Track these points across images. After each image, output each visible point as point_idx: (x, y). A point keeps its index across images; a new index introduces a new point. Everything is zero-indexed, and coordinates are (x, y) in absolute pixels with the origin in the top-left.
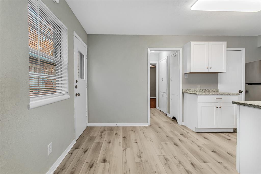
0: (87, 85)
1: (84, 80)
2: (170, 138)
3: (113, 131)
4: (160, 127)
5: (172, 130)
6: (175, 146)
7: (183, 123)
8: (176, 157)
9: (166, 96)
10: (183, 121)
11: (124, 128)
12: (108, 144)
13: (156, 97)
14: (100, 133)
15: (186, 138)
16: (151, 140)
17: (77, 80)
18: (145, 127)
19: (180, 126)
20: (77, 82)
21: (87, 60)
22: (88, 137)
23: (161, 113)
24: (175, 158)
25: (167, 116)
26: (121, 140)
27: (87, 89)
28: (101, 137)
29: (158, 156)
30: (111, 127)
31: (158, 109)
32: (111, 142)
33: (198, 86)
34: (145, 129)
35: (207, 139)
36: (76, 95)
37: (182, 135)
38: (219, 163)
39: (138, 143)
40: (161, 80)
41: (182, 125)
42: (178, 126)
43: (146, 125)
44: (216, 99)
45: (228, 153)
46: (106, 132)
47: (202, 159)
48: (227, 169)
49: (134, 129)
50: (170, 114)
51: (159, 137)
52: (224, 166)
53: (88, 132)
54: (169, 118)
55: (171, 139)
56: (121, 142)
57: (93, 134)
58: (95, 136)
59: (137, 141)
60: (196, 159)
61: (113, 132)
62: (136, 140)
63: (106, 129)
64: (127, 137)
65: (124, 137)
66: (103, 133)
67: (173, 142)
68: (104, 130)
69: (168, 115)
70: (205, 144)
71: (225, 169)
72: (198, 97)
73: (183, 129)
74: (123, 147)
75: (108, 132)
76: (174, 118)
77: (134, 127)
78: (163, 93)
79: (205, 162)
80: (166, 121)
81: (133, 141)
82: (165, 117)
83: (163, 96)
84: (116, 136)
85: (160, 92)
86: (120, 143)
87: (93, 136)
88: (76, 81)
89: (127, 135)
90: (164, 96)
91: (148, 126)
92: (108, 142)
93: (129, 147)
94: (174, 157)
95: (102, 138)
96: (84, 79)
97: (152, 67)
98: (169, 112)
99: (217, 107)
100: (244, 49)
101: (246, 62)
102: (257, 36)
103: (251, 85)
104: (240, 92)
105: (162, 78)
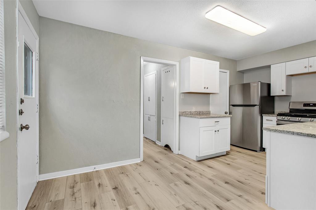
0: (38, 107)
1: (33, 98)
2: (175, 174)
3: (92, 182)
4: (156, 162)
5: (172, 163)
6: (187, 185)
7: (179, 151)
8: (197, 203)
9: (154, 119)
10: (179, 150)
11: (107, 171)
12: (93, 208)
14: (69, 191)
15: (192, 171)
16: (156, 184)
17: (21, 99)
18: (137, 164)
19: (177, 155)
20: (22, 101)
21: (37, 62)
22: (47, 204)
23: (147, 140)
24: (197, 205)
25: (156, 144)
26: (112, 194)
27: (38, 114)
28: (75, 198)
29: (176, 207)
30: (86, 174)
32: (97, 202)
33: (193, 107)
34: (139, 167)
35: (211, 168)
36: (21, 128)
37: (185, 167)
38: (239, 196)
39: (141, 193)
41: (178, 154)
42: (174, 155)
43: (138, 161)
44: (215, 122)
45: (239, 181)
46: (81, 186)
47: (223, 197)
48: (251, 203)
49: (123, 170)
50: (160, 141)
51: (162, 176)
52: (246, 200)
53: (44, 194)
54: (161, 147)
55: (178, 176)
56: (115, 198)
57: (56, 195)
58: (61, 197)
59: (138, 190)
60: (218, 199)
61: (94, 183)
62: (135, 189)
63: (78, 179)
64: (120, 188)
65: (115, 188)
66: (75, 189)
67: (182, 180)
68: (75, 182)
69: (158, 143)
70: (214, 175)
71: (249, 203)
73: (183, 160)
74: (121, 207)
75: (84, 183)
76: (167, 146)
77: (122, 168)
78: (149, 116)
79: (228, 201)
80: (159, 152)
81: (132, 192)
82: (155, 145)
83: (149, 120)
84: (101, 188)
85: (145, 115)
86: (113, 201)
87: (56, 199)
88: (20, 101)
89: (118, 184)
90: (151, 119)
91: (140, 162)
92: (91, 206)
93: (131, 205)
94: (195, 202)
95: (77, 199)
96: (34, 96)
98: (159, 139)
99: (216, 131)
100: (228, 72)
101: (229, 84)
102: (237, 61)
103: (234, 106)
104: (226, 113)
105: (149, 98)
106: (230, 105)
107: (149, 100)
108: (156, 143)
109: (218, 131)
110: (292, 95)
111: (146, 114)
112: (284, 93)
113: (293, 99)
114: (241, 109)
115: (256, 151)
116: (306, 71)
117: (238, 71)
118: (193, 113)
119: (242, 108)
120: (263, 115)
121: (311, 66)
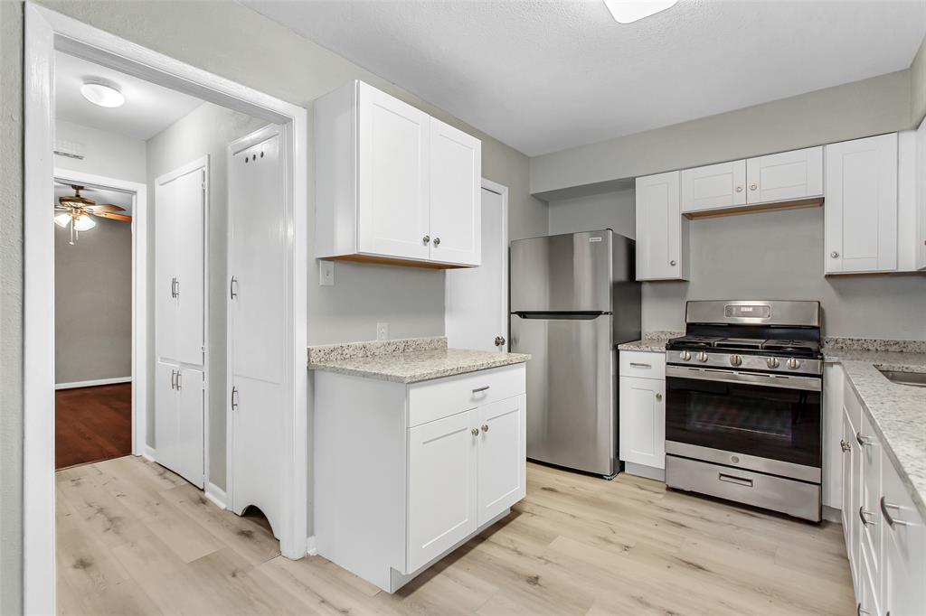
7: (311, 539)
9: (196, 382)
10: (310, 532)
13: (130, 375)
23: (169, 485)
25: (204, 501)
31: (145, 461)
33: (378, 326)
40: (163, 288)
41: (305, 558)
50: (224, 488)
54: (219, 516)
69: (213, 495)
72: (407, 395)
76: (253, 512)
78: (177, 367)
82: (194, 512)
83: (176, 386)
85: (158, 362)
90: (183, 381)
97: (109, 216)
98: (219, 477)
99: (476, 433)
100: (505, 191)
101: (509, 239)
102: (529, 158)
103: (525, 317)
104: (499, 342)
105: (174, 282)
106: (510, 313)
107: (174, 295)
108: (208, 495)
109: (486, 429)
110: (691, 280)
111: (163, 359)
112: (676, 273)
113: (693, 293)
114: (541, 325)
115: (600, 476)
116: (739, 201)
117: (533, 195)
118: (377, 352)
119: (547, 324)
120: (620, 347)
121: (754, 188)
